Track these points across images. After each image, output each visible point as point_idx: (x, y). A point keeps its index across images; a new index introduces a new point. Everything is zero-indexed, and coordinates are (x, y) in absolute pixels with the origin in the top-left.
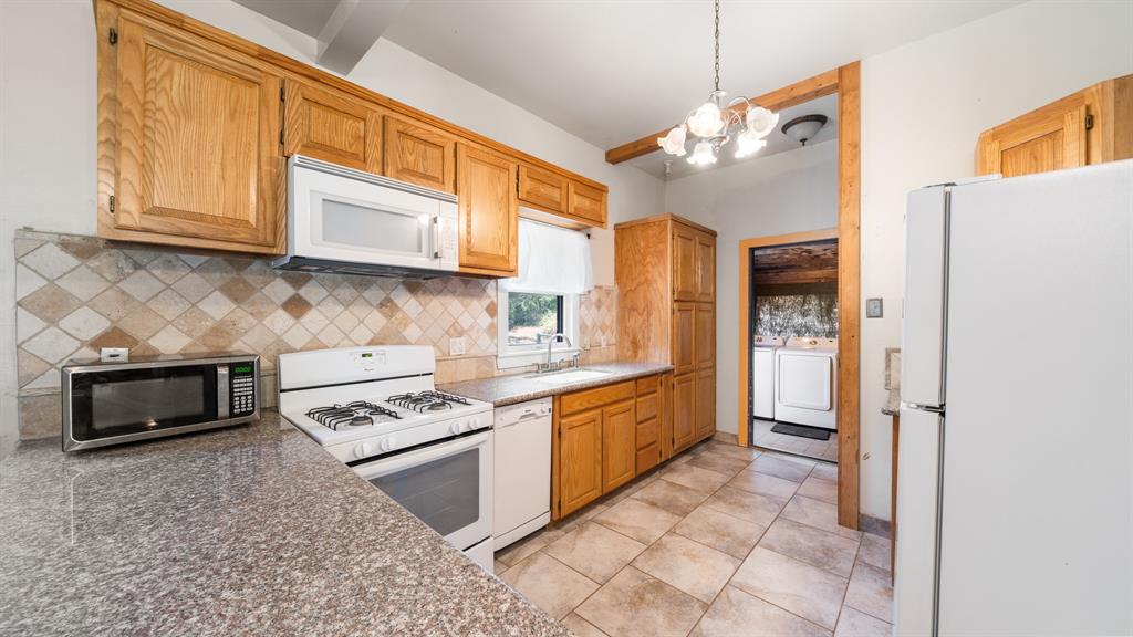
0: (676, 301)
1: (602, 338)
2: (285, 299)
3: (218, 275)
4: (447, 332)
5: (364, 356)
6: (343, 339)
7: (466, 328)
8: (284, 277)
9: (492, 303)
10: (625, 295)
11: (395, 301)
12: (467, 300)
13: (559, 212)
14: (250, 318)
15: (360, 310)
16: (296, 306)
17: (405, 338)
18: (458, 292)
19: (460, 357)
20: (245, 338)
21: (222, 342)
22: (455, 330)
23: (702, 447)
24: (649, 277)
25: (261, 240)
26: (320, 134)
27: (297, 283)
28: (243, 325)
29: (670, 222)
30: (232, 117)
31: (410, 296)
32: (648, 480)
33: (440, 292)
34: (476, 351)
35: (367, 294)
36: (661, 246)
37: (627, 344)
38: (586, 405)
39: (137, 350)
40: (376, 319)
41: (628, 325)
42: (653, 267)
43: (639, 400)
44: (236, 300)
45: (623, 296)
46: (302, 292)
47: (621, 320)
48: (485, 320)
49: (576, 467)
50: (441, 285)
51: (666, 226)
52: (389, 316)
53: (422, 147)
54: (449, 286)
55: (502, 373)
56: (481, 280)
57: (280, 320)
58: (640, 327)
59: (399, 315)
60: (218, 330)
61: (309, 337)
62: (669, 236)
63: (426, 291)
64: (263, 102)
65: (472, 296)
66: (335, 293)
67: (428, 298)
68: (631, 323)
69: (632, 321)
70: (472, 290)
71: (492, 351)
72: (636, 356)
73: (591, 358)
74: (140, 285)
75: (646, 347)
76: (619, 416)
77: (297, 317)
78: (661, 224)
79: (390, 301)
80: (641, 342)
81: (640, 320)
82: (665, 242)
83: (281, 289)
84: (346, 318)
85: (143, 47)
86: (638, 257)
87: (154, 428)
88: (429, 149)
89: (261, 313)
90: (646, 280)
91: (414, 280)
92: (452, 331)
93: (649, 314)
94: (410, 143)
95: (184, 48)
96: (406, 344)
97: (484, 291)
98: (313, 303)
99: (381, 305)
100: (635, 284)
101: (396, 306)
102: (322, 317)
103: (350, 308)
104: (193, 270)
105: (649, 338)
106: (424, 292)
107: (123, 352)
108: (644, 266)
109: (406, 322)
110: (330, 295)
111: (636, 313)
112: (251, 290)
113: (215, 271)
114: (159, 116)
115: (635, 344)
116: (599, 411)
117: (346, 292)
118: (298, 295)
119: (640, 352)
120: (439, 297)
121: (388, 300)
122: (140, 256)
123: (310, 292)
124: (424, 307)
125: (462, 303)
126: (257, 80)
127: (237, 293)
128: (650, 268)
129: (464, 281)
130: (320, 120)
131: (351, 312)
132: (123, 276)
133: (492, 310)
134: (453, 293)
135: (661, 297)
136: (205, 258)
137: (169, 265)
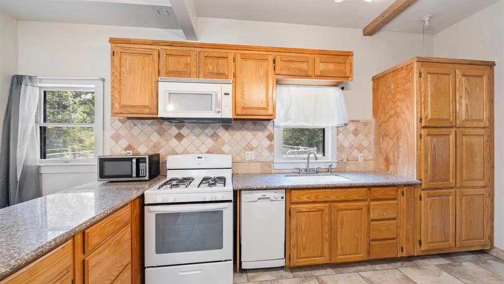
0: (424, 127)
1: (359, 155)
2: (175, 134)
3: (155, 126)
4: (244, 148)
5: (198, 158)
6: (196, 150)
7: (255, 147)
8: (175, 126)
9: (271, 133)
10: (380, 126)
11: (218, 134)
12: (256, 132)
13: (308, 76)
14: (165, 142)
15: (203, 138)
16: (179, 137)
17: (222, 151)
18: (250, 129)
19: (251, 161)
20: (163, 149)
21: (156, 150)
22: (249, 148)
23: (470, 257)
24: (398, 110)
25: (152, 112)
26: (172, 67)
27: (179, 128)
28: (162, 144)
29: (415, 63)
30: (143, 69)
31: (225, 131)
32: (386, 266)
33: (240, 129)
34: (260, 159)
35: (206, 131)
36: (408, 85)
37: (381, 160)
38: (313, 199)
39: (135, 152)
40: (210, 142)
41: (382, 146)
42: (402, 102)
43: (372, 203)
44: (160, 135)
45: (379, 126)
46: (181, 131)
47: (377, 143)
48: (267, 143)
49: (304, 238)
50: (241, 126)
51: (412, 68)
52: (216, 141)
53: (216, 61)
54: (246, 126)
55: (277, 171)
56: (263, 122)
57: (174, 142)
58: (391, 148)
59: (220, 140)
60: (155, 146)
61: (183, 149)
62: (416, 75)
63: (234, 129)
64: (153, 60)
65: (258, 130)
66: (193, 131)
67: (234, 132)
68: (384, 145)
69: (385, 144)
70: (258, 127)
71: (271, 159)
72: (388, 170)
73: (348, 168)
74: (136, 131)
75: (396, 164)
76: (349, 212)
77: (179, 141)
78: (409, 67)
79: (216, 134)
80: (392, 160)
81: (391, 143)
82: (412, 81)
83: (174, 130)
84: (197, 142)
85: (119, 54)
86: (389, 97)
87: (134, 177)
88: (220, 61)
89: (168, 140)
90: (396, 113)
91: (227, 124)
92: (247, 148)
93: (398, 139)
94: (210, 60)
95: (130, 50)
96: (223, 154)
97: (266, 127)
98: (185, 135)
99: (212, 136)
100: (387, 116)
101: (218, 136)
102: (188, 141)
103: (199, 137)
104: (149, 125)
105: (398, 158)
106: (232, 129)
107: (131, 152)
108: (394, 103)
109: (223, 143)
110: (191, 132)
111: (387, 137)
112: (165, 131)
113: (154, 125)
114: (124, 75)
115: (387, 160)
116: (327, 205)
117: (197, 131)
118: (180, 132)
119: (391, 168)
120: (240, 132)
121: (215, 133)
122: (136, 122)
123: (184, 131)
124: (232, 136)
125: (252, 134)
126: (151, 53)
127: (161, 133)
128: (399, 103)
129: (253, 123)
130: (172, 61)
131: (199, 139)
132: (132, 128)
133: (271, 137)
134: (247, 129)
135: (409, 126)
136: (152, 121)
137: (142, 124)
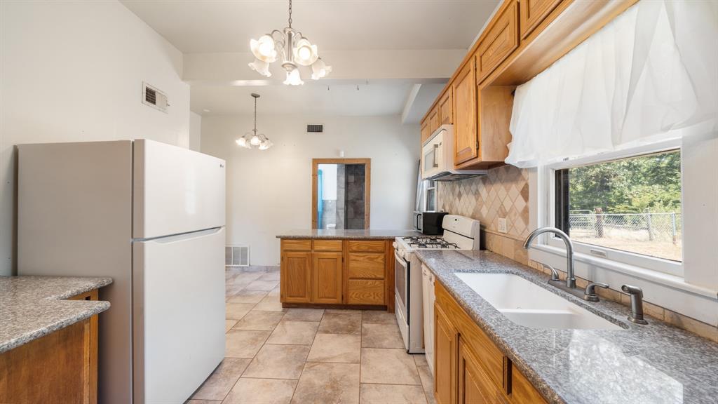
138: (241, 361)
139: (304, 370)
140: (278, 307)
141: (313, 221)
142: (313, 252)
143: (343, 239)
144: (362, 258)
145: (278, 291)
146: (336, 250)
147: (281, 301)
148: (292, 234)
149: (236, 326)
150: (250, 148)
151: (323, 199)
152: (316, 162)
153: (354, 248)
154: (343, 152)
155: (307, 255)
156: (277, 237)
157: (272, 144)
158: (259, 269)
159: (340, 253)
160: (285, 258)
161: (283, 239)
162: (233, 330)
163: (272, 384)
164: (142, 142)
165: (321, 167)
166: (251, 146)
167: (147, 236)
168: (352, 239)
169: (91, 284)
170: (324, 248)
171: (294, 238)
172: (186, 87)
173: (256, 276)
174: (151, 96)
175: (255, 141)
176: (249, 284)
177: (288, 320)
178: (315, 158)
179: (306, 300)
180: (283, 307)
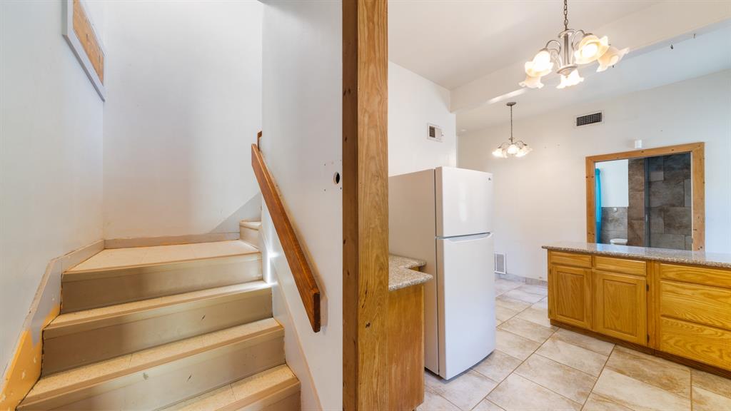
138: (511, 359)
139: (589, 399)
140: (546, 322)
141: (588, 233)
142: (593, 270)
143: (648, 261)
144: (689, 292)
145: (545, 306)
146: (635, 273)
147: (549, 317)
148: (563, 246)
149: (501, 326)
150: (506, 157)
151: (603, 205)
152: (591, 161)
153: (671, 275)
154: (640, 141)
155: (586, 272)
156: (543, 247)
157: (531, 149)
158: (517, 279)
159: (643, 279)
160: (554, 272)
161: (550, 250)
162: (499, 328)
163: (548, 394)
164: (440, 169)
165: (599, 165)
166: (508, 154)
167: (445, 235)
168: (667, 262)
169: (416, 263)
170: (612, 267)
171: (566, 251)
172: (453, 116)
173: (515, 285)
174: (432, 132)
175: (513, 149)
176: (509, 291)
177: (560, 339)
178: (588, 156)
179: (585, 324)
180: (551, 324)
